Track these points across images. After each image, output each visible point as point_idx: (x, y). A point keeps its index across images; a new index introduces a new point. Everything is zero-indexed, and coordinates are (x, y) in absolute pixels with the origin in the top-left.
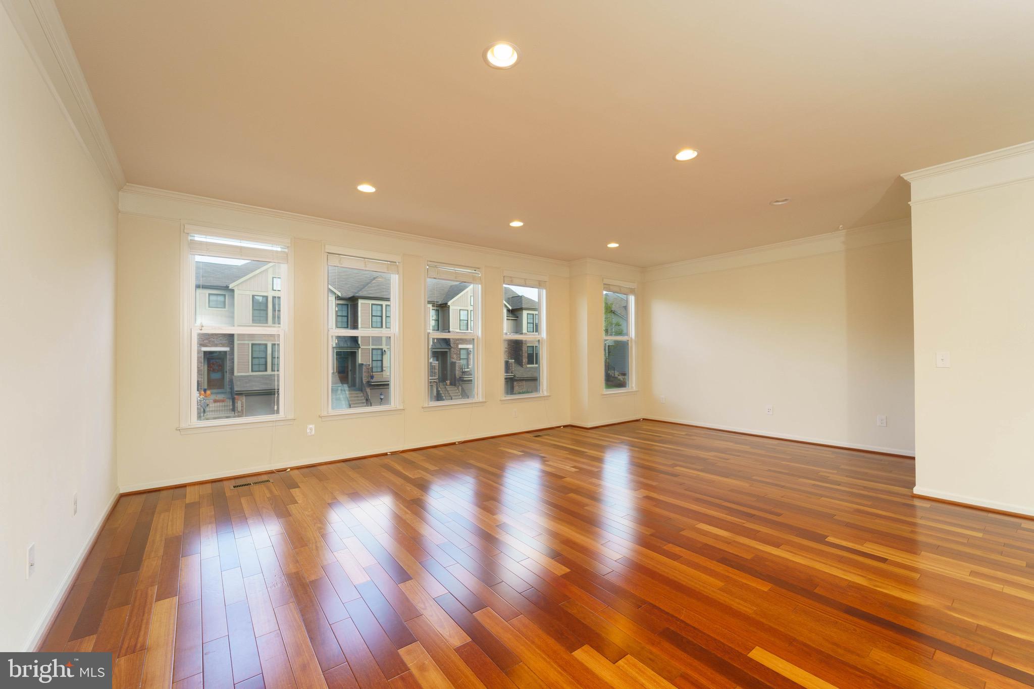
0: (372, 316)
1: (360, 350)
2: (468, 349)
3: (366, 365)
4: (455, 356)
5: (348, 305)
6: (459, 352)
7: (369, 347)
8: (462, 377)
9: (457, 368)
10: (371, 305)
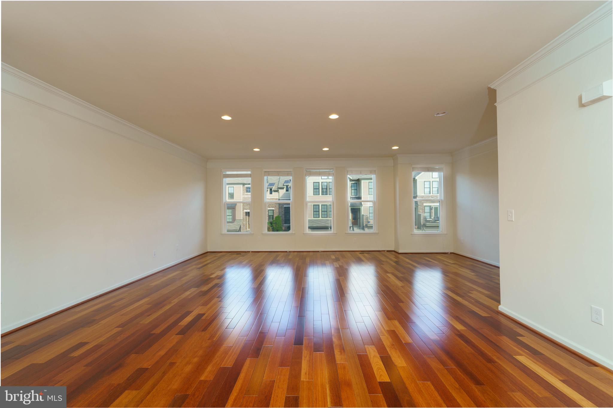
0: (369, 188)
1: (363, 207)
2: (431, 206)
3: (365, 215)
4: (421, 210)
5: (357, 183)
6: (424, 208)
7: (367, 206)
8: (425, 224)
9: (422, 218)
10: (368, 183)
